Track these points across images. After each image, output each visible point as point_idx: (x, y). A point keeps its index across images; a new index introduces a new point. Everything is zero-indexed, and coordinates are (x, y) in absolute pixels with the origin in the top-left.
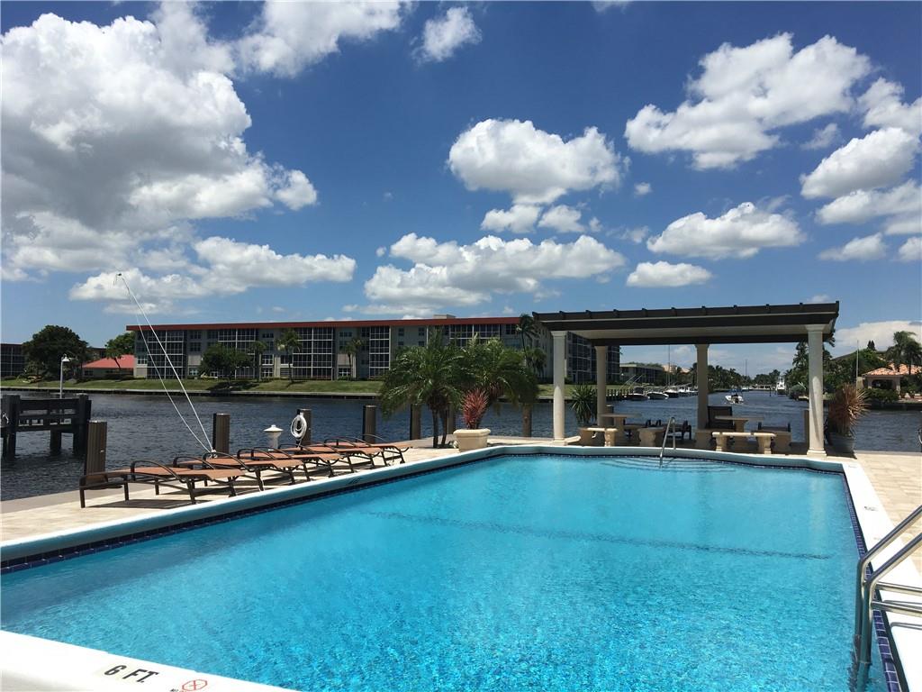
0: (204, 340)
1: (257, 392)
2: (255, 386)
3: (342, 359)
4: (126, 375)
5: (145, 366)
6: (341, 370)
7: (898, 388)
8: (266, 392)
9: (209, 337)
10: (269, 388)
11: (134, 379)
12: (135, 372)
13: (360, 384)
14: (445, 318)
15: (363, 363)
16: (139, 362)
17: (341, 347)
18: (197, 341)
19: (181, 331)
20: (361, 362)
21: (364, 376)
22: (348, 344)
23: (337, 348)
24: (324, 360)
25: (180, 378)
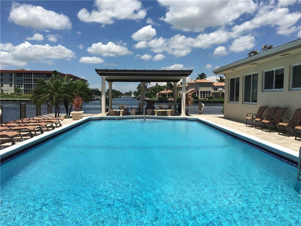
7: (167, 96)
14: (21, 70)
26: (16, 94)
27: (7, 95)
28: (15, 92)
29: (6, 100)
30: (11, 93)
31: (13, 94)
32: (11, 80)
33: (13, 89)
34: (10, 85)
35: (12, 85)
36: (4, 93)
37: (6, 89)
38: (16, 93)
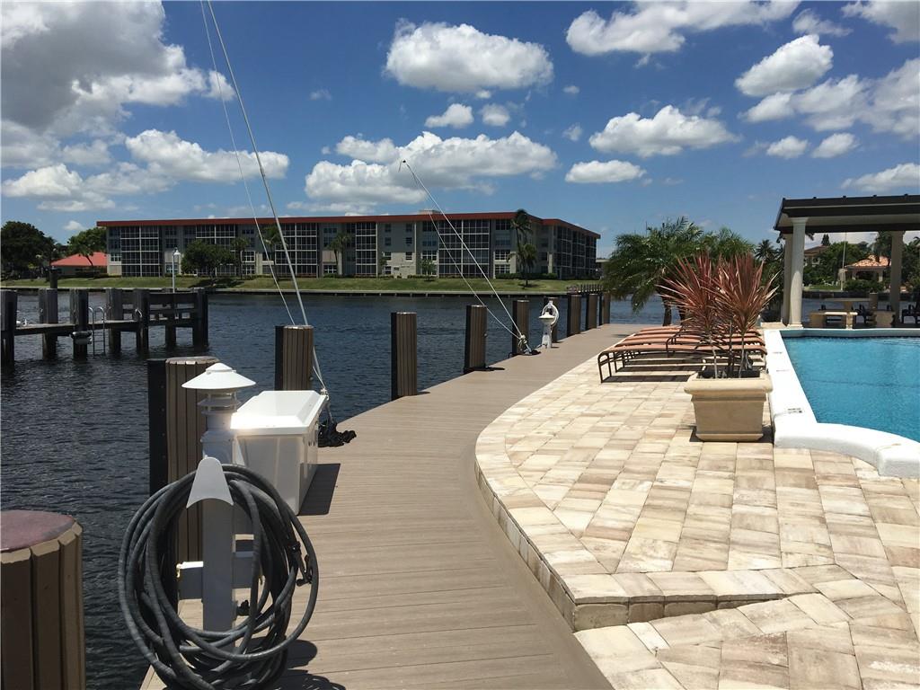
0: (180, 237)
1: (243, 289)
2: (239, 283)
3: (328, 256)
4: (98, 273)
5: (120, 263)
6: (326, 267)
7: (881, 279)
8: (253, 290)
9: (186, 233)
10: (255, 286)
11: (108, 276)
12: (108, 269)
13: (349, 281)
15: (349, 259)
16: (112, 260)
17: (325, 245)
18: (173, 237)
19: (155, 227)
20: (346, 259)
21: (352, 274)
22: (334, 240)
23: (322, 244)
24: (309, 257)
25: (157, 275)
26: (421, 277)
27: (400, 282)
28: (418, 272)
29: (399, 295)
30: (408, 277)
31: (414, 277)
32: (409, 241)
33: (414, 265)
34: (407, 254)
35: (410, 254)
36: (392, 277)
37: (397, 264)
38: (422, 274)
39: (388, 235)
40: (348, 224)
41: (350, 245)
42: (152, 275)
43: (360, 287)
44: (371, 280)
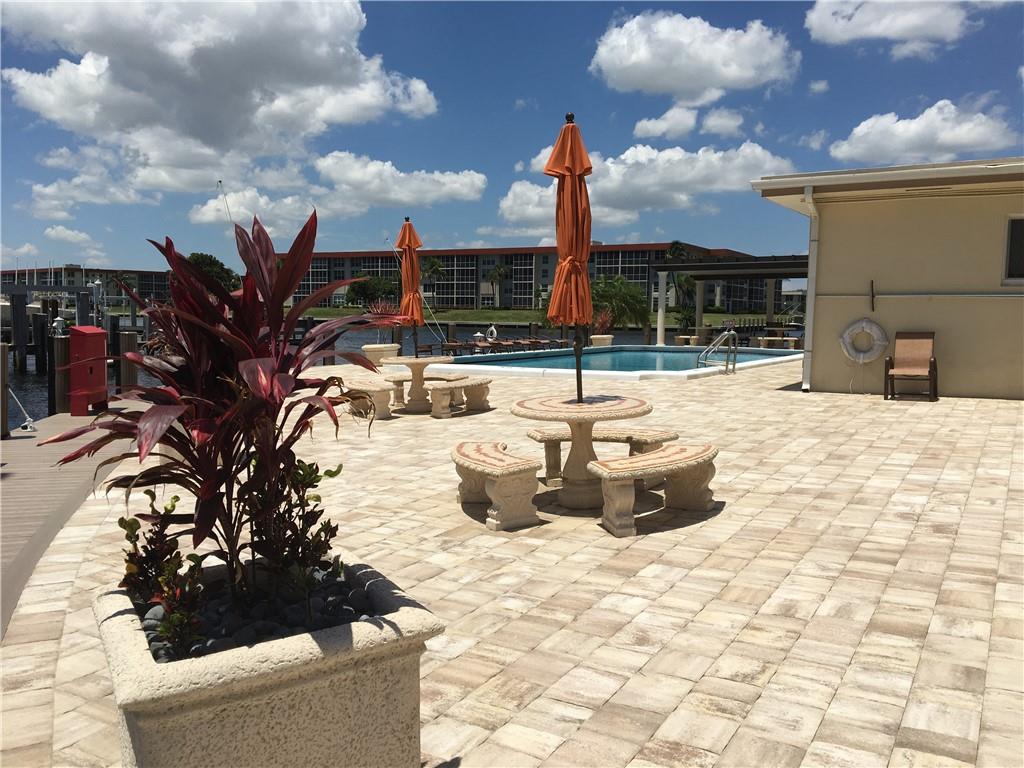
0: (347, 269)
3: (485, 288)
6: (484, 299)
9: (353, 265)
13: (503, 313)
15: (506, 291)
17: (484, 276)
18: (341, 269)
19: (325, 259)
20: (504, 291)
21: (509, 306)
22: (491, 272)
23: (480, 277)
24: (467, 289)
25: (325, 306)
39: (545, 267)
40: (507, 256)
41: (507, 276)
42: (321, 306)
43: (515, 319)
44: (526, 313)
